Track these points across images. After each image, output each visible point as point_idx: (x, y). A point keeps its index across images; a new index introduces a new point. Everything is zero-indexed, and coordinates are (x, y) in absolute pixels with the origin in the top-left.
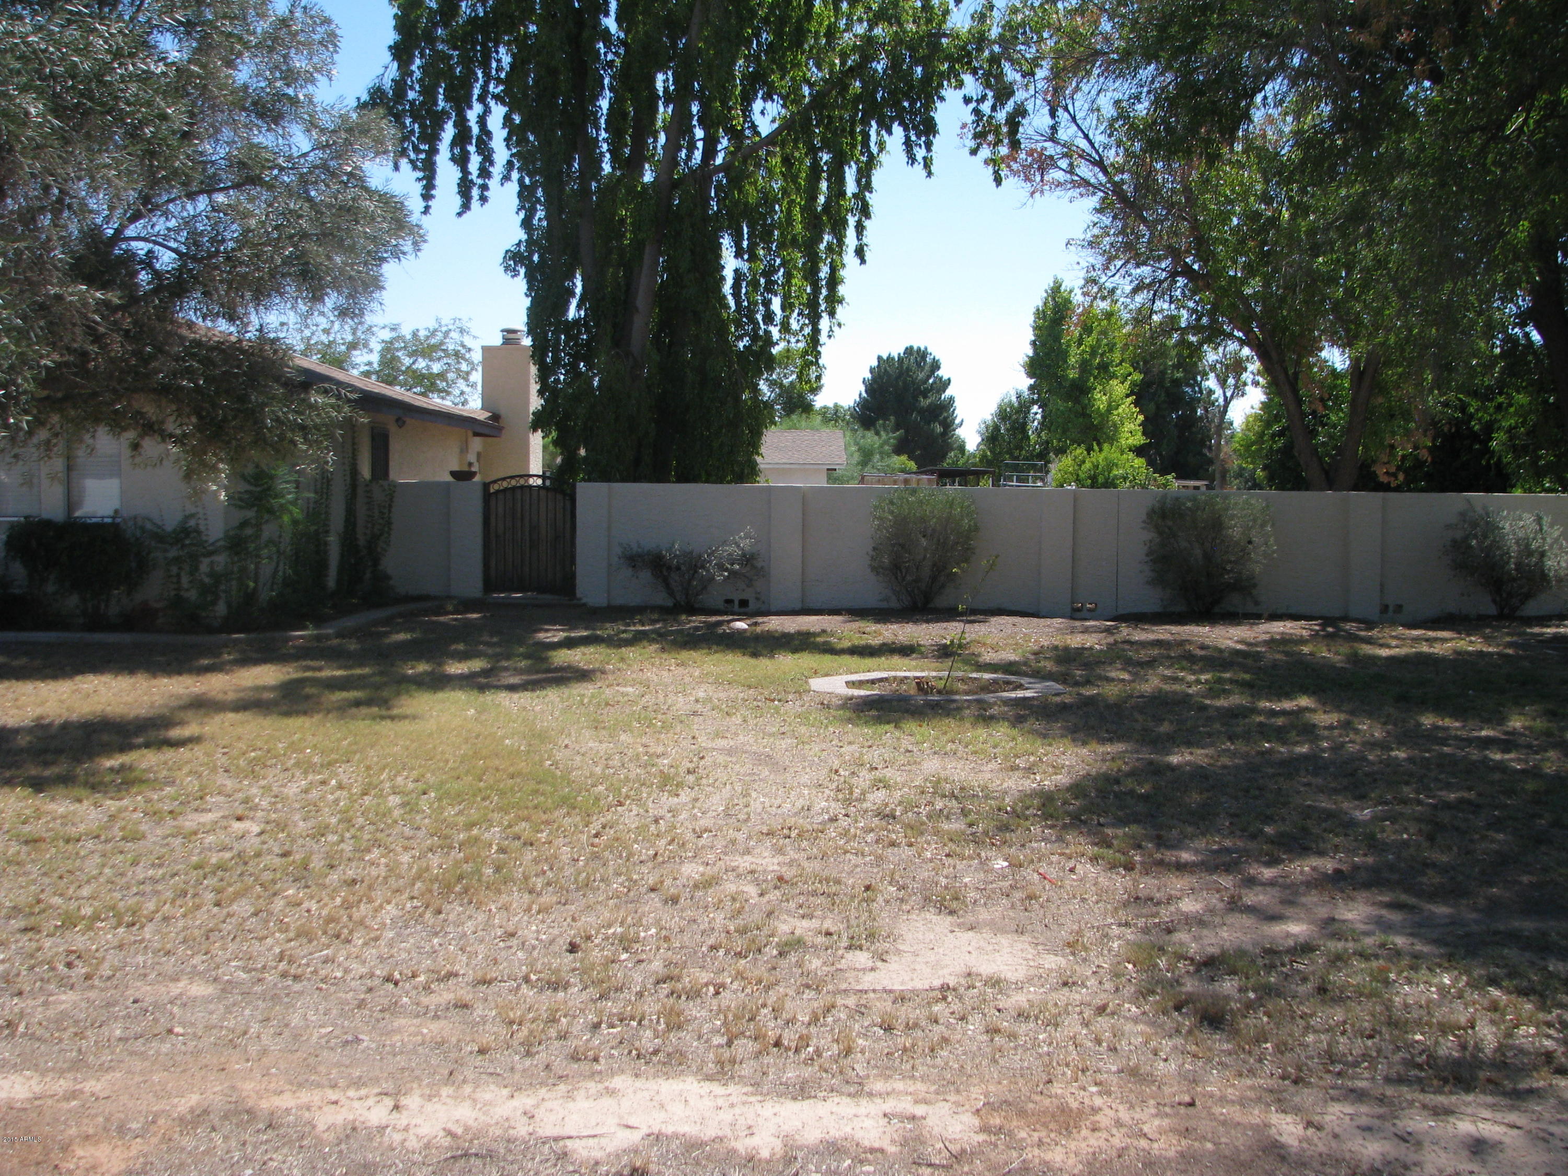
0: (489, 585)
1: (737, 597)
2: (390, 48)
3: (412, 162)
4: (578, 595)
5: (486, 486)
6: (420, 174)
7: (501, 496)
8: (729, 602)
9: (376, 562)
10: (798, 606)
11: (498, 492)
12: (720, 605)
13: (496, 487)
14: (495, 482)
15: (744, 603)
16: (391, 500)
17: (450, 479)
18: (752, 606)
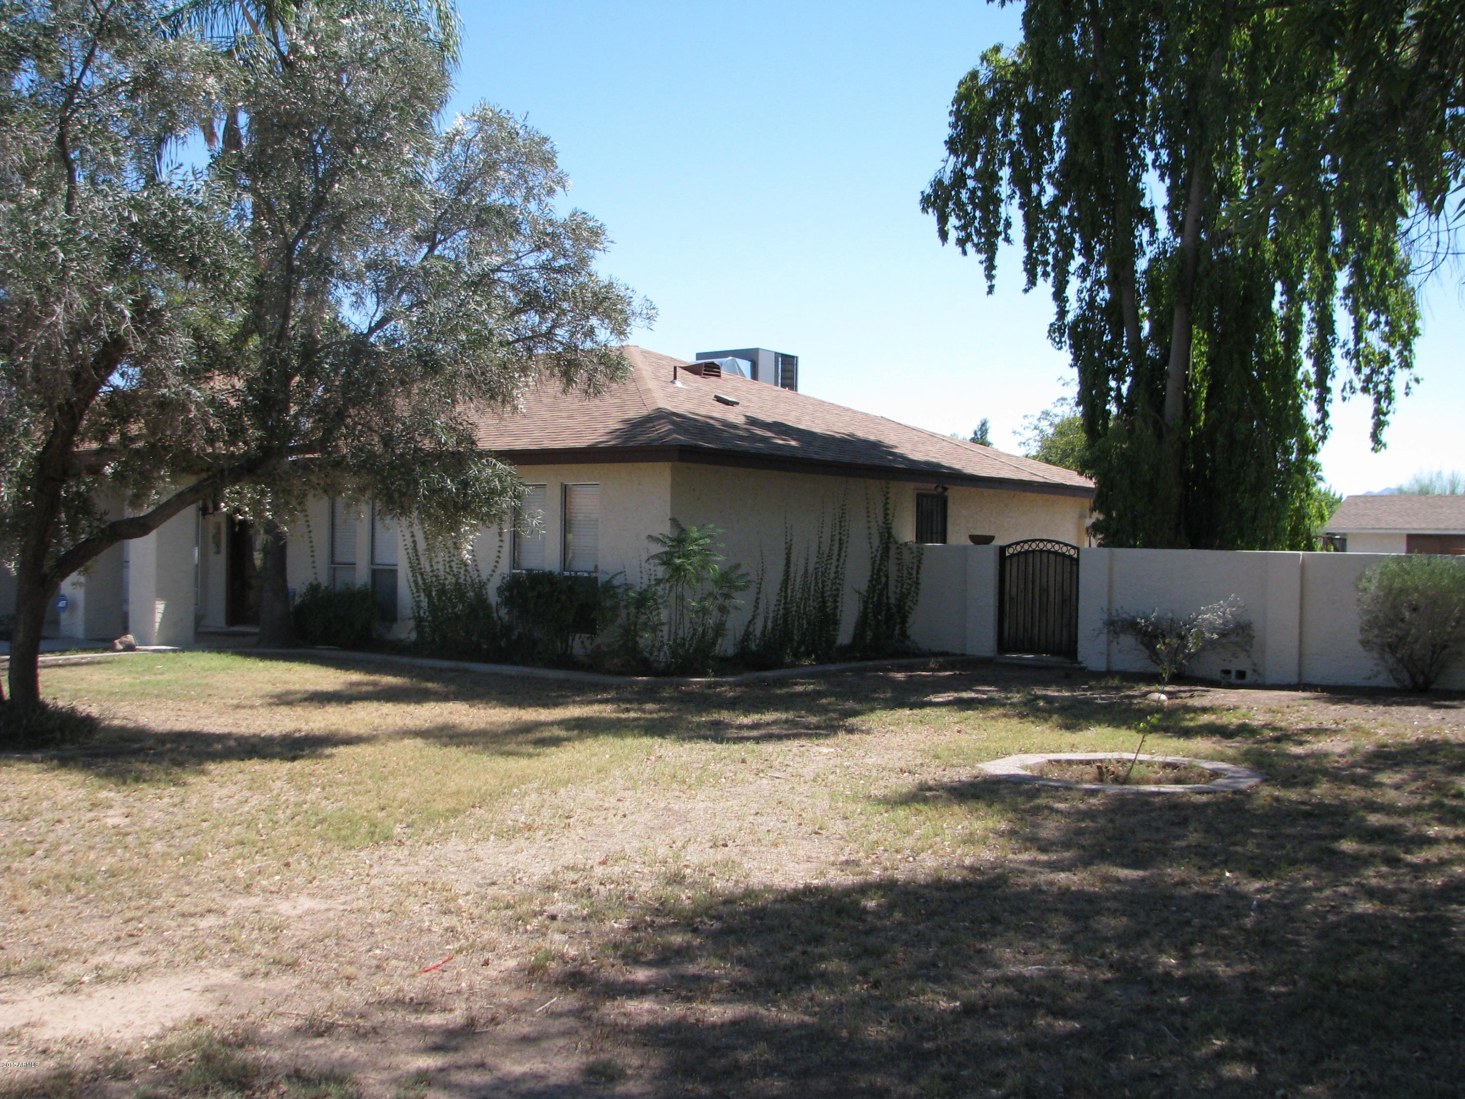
0: (1003, 646)
1: (1234, 666)
2: (946, 142)
3: (976, 245)
4: (1080, 659)
5: (1002, 549)
6: (983, 257)
7: (1015, 560)
8: (1227, 672)
9: (904, 620)
10: (1294, 680)
11: (1012, 555)
12: (1217, 675)
13: (1011, 550)
14: (1010, 546)
15: (1241, 674)
16: (920, 562)
17: (969, 543)
18: (1250, 677)
